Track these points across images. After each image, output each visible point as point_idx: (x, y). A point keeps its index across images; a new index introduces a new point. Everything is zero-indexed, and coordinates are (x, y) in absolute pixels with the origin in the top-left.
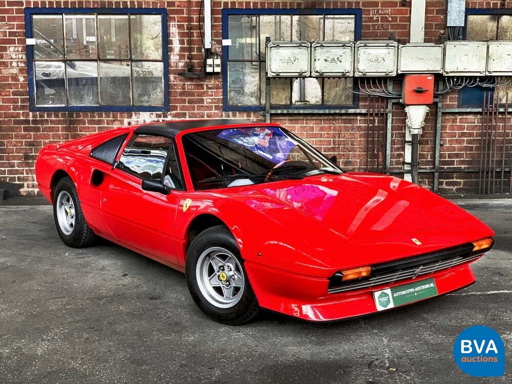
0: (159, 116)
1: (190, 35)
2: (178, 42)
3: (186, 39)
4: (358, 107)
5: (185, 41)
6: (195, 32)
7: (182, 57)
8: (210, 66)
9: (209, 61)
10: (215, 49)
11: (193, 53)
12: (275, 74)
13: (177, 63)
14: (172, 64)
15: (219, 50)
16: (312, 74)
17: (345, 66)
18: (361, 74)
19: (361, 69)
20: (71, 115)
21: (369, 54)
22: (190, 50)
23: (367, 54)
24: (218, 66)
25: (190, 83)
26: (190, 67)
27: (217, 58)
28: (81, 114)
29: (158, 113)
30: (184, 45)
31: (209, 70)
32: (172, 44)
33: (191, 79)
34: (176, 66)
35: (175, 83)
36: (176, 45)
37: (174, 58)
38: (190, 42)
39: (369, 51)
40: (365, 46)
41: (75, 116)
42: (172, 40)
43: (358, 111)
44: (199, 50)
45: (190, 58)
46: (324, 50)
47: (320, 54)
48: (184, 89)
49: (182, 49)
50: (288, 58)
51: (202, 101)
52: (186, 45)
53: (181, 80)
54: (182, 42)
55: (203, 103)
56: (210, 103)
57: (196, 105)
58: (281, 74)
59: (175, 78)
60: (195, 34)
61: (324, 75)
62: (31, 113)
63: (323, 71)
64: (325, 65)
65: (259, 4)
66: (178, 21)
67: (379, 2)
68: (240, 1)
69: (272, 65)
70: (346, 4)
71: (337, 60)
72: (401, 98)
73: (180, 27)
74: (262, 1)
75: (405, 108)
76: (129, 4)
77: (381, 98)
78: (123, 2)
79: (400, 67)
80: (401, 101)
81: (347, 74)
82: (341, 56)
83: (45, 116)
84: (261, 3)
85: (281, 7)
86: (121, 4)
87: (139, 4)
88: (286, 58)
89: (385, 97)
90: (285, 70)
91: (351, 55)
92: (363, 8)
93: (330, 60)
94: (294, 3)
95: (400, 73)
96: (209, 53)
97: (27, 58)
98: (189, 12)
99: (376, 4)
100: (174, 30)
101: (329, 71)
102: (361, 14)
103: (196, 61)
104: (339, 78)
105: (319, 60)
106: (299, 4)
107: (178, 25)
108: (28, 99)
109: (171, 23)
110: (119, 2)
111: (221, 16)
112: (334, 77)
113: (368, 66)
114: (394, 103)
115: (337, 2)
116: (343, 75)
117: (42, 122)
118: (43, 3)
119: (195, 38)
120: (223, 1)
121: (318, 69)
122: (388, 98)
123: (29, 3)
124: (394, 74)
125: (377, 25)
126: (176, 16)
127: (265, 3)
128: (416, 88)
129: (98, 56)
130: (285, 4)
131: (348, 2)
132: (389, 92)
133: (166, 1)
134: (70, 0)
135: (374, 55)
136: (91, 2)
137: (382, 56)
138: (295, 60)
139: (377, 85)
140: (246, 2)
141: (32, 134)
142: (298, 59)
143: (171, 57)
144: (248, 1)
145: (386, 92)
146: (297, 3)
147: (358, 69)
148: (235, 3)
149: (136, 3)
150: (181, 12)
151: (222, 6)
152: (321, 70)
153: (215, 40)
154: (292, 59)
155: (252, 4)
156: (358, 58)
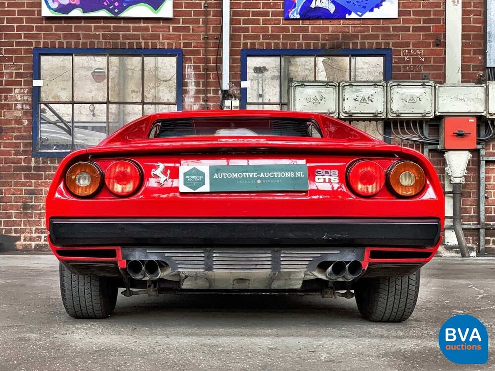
1: (206, 76)
2: (193, 83)
3: (202, 81)
5: (201, 83)
6: (212, 74)
7: (197, 99)
8: (227, 108)
9: (227, 103)
10: (233, 92)
11: (209, 95)
13: (191, 106)
14: (187, 108)
15: (237, 92)
16: (340, 115)
17: (377, 106)
18: (394, 115)
19: (394, 110)
21: (403, 94)
22: (206, 92)
23: (401, 94)
24: (235, 108)
27: (235, 100)
30: (200, 87)
32: (187, 86)
36: (191, 88)
37: (188, 100)
38: (206, 84)
39: (403, 90)
40: (399, 84)
42: (187, 82)
44: (216, 92)
45: (206, 100)
46: (354, 89)
47: (349, 93)
49: (197, 92)
50: (314, 97)
52: (201, 87)
54: (197, 84)
60: (211, 76)
61: (354, 116)
62: (33, 159)
63: (353, 112)
64: (355, 105)
65: (280, 44)
66: (194, 63)
67: (410, 42)
68: (260, 41)
69: (296, 105)
70: (375, 44)
71: (367, 100)
72: (438, 144)
73: (196, 68)
74: (284, 41)
75: (444, 154)
76: (143, 44)
77: (416, 145)
78: (137, 42)
79: (438, 108)
80: (438, 147)
81: (379, 115)
82: (372, 95)
83: (49, 162)
84: (283, 43)
85: (304, 48)
86: (135, 44)
87: (154, 44)
88: (312, 97)
89: (421, 142)
90: (310, 110)
91: (384, 95)
92: (392, 48)
93: (359, 98)
94: (318, 43)
95: (438, 114)
96: (227, 95)
97: (33, 101)
98: (207, 53)
99: (407, 45)
100: (189, 71)
101: (359, 112)
102: (392, 55)
103: (212, 104)
104: (370, 120)
105: (348, 99)
106: (323, 45)
107: (194, 66)
108: (31, 144)
109: (187, 65)
110: (133, 43)
111: (239, 57)
112: (364, 120)
113: (403, 107)
114: (430, 150)
115: (364, 43)
116: (374, 116)
117: (45, 169)
118: (53, 43)
119: (212, 80)
120: (242, 41)
121: (346, 110)
122: (423, 144)
123: (38, 43)
124: (431, 116)
125: (408, 66)
126: (192, 57)
127: (287, 43)
128: (456, 131)
129: (108, 99)
130: (308, 44)
131: (376, 43)
132: (425, 137)
133: (182, 41)
134: (81, 41)
135: (408, 94)
136: (103, 43)
137: (418, 95)
138: (321, 100)
139: (412, 129)
140: (266, 43)
141: (33, 181)
142: (325, 98)
143: (186, 99)
144: (268, 41)
145: (422, 136)
146: (321, 43)
147: (392, 110)
148: (255, 43)
149: (150, 44)
150: (198, 53)
151: (241, 46)
152: (350, 111)
153: (233, 82)
154: (318, 98)
155: (273, 44)
156: (390, 97)
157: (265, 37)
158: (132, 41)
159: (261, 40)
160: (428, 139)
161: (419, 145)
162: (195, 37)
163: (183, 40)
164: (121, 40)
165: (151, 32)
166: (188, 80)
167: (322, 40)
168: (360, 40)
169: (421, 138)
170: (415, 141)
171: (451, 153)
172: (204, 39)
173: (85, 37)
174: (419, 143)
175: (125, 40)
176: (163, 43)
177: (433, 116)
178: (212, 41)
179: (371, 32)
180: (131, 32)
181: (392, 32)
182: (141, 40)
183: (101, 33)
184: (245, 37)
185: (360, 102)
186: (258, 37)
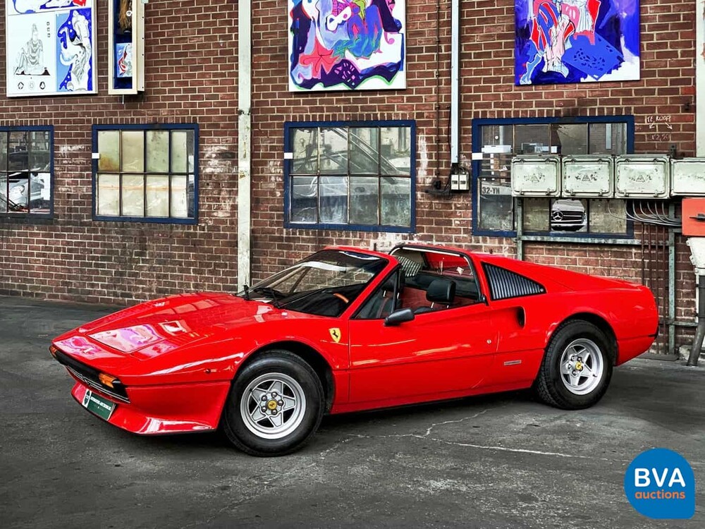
0: (405, 238)
1: (439, 148)
2: (426, 155)
3: (434, 152)
4: (631, 237)
5: (434, 155)
6: (444, 145)
7: (430, 173)
8: (456, 182)
10: (465, 165)
11: (441, 168)
12: (519, 194)
13: (424, 179)
14: (420, 181)
15: (468, 165)
16: (563, 194)
17: (601, 185)
18: (622, 195)
19: (622, 189)
20: (320, 234)
21: (631, 172)
22: (438, 164)
23: (628, 171)
24: (463, 182)
25: (437, 202)
26: (437, 184)
28: (330, 232)
29: (404, 234)
30: (432, 158)
31: (454, 187)
32: (420, 158)
33: (438, 198)
34: (424, 183)
35: (422, 201)
36: (424, 160)
37: (421, 173)
38: (438, 156)
39: (631, 166)
40: (627, 160)
41: (324, 234)
42: (420, 154)
44: (447, 164)
45: (438, 173)
46: (576, 166)
47: (570, 170)
48: (431, 208)
49: (430, 164)
51: (450, 223)
52: (434, 160)
53: (428, 198)
54: (430, 156)
55: (451, 225)
56: (459, 225)
57: (443, 227)
58: (526, 194)
59: (422, 196)
60: (443, 148)
61: (577, 195)
62: (285, 230)
63: (574, 191)
64: (576, 183)
65: (512, 113)
66: (427, 134)
67: (655, 107)
68: (491, 110)
69: (515, 184)
70: (614, 110)
71: (590, 178)
72: (682, 228)
73: (428, 139)
74: (516, 109)
75: (687, 240)
76: (379, 115)
78: (374, 114)
79: (673, 188)
80: (682, 231)
81: (605, 195)
82: (595, 173)
83: (298, 233)
84: (514, 112)
85: (537, 116)
86: (372, 115)
87: (389, 116)
88: (530, 175)
89: (662, 225)
90: (530, 188)
91: (611, 172)
92: (635, 115)
93: (582, 177)
94: (552, 110)
95: (675, 194)
96: (457, 168)
97: (284, 173)
98: (438, 124)
99: (652, 110)
100: (422, 143)
101: (582, 191)
102: (634, 122)
103: (444, 177)
104: (598, 199)
105: (569, 177)
106: (558, 112)
107: (426, 137)
108: (283, 215)
109: (420, 136)
110: (370, 115)
111: (471, 127)
113: (630, 186)
114: (677, 234)
115: (603, 108)
116: (599, 196)
117: (294, 239)
118: (301, 117)
119: (444, 152)
120: (473, 110)
121: (569, 188)
122: (666, 227)
123: (288, 117)
124: (666, 196)
125: (653, 134)
126: (424, 128)
127: (518, 111)
129: (349, 172)
130: (541, 112)
131: (616, 108)
132: (665, 219)
133: (415, 112)
134: (324, 114)
135: (637, 172)
136: (344, 115)
137: (648, 172)
138: (540, 178)
139: (649, 210)
140: (498, 111)
141: (285, 251)
142: (544, 176)
143: (419, 172)
144: (500, 109)
146: (556, 110)
147: (619, 189)
148: (486, 112)
149: (386, 115)
150: (430, 123)
151: (473, 116)
152: (571, 190)
153: (465, 154)
154: (537, 175)
155: (504, 113)
156: (617, 175)
157: (496, 105)
158: (369, 112)
159: (493, 109)
160: (668, 221)
161: (661, 228)
162: (427, 107)
163: (416, 110)
164: (359, 112)
165: (386, 104)
166: (421, 153)
167: (556, 106)
168: (598, 106)
169: (661, 220)
171: (693, 239)
172: (436, 109)
173: (329, 109)
175: (363, 113)
176: (397, 114)
177: (668, 196)
178: (443, 111)
179: (610, 97)
180: (369, 104)
181: (634, 96)
182: (377, 112)
183: (342, 106)
184: (477, 106)
185: (582, 180)
186: (489, 106)
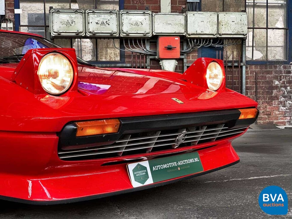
4: (124, 62)
8: (4, 28)
9: (3, 25)
10: (9, 16)
12: (56, 34)
15: (12, 17)
16: (87, 34)
17: (112, 28)
18: (125, 35)
19: (125, 31)
21: (130, 20)
23: (128, 19)
24: (11, 28)
27: (10, 23)
39: (130, 16)
40: (127, 13)
43: (124, 65)
46: (96, 16)
47: (92, 18)
58: (62, 34)
61: (96, 35)
63: (95, 32)
64: (96, 27)
69: (54, 27)
71: (105, 23)
72: (156, 55)
75: (160, 62)
77: (141, 56)
79: (154, 30)
80: (156, 57)
81: (115, 35)
82: (109, 20)
88: (65, 21)
89: (145, 54)
90: (64, 30)
91: (117, 20)
93: (100, 23)
95: (155, 34)
96: (4, 19)
101: (100, 32)
104: (108, 38)
105: (91, 23)
112: (105, 38)
113: (131, 29)
114: (151, 59)
116: (111, 35)
121: (91, 30)
122: (146, 55)
124: (150, 35)
125: (136, 0)
128: (167, 46)
132: (147, 50)
135: (134, 20)
137: (140, 21)
138: (72, 23)
139: (138, 44)
142: (75, 22)
145: (145, 50)
147: (123, 30)
152: (93, 31)
153: (9, 10)
156: (122, 22)
160: (149, 51)
161: (143, 56)
169: (145, 51)
170: (141, 53)
171: (164, 61)
174: (143, 54)
177: (151, 35)
185: (100, 25)
